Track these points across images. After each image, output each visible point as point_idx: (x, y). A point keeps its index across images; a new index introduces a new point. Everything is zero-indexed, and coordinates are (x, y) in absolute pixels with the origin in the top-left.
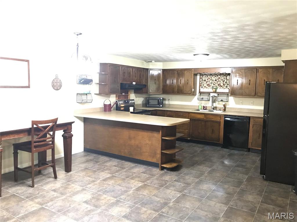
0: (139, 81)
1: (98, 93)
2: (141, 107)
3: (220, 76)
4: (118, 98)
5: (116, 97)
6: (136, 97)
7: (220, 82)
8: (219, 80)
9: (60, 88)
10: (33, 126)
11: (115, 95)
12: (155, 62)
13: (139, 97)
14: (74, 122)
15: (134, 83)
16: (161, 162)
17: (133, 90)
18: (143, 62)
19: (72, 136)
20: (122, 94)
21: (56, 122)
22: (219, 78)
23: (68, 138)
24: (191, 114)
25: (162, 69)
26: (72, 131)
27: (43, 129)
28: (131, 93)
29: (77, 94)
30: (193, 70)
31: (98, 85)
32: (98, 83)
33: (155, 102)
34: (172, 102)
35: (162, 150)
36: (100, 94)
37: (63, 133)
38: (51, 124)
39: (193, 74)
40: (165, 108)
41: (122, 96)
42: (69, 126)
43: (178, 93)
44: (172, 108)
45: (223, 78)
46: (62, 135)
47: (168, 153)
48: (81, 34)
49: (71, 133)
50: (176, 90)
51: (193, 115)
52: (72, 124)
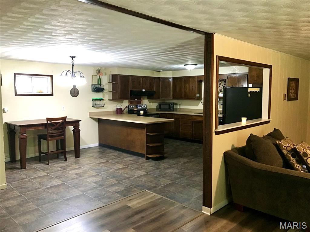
0: (149, 89)
1: (111, 99)
2: (154, 111)
3: (221, 82)
4: (130, 103)
5: (129, 102)
6: (149, 103)
7: (221, 87)
8: (220, 86)
9: (77, 95)
10: (47, 122)
11: (128, 101)
12: (163, 71)
13: (153, 102)
14: (81, 120)
15: (144, 90)
16: (146, 153)
17: (147, 96)
18: (153, 72)
19: (80, 130)
20: (135, 100)
21: (65, 120)
22: (221, 84)
23: (76, 132)
24: (193, 117)
25: (173, 77)
26: (79, 127)
27: (55, 124)
28: (144, 99)
29: (92, 100)
30: (196, 77)
31: (112, 92)
32: (111, 90)
33: (167, 107)
34: (182, 107)
35: (147, 143)
36: (113, 100)
37: (73, 128)
38: (61, 121)
39: (196, 81)
40: (176, 112)
41: (135, 102)
42: (77, 124)
43: (185, 98)
44: (182, 112)
45: (223, 84)
46: (73, 130)
47: (151, 145)
48: (75, 57)
49: (79, 128)
50: (183, 95)
51: (194, 117)
52: (80, 122)
